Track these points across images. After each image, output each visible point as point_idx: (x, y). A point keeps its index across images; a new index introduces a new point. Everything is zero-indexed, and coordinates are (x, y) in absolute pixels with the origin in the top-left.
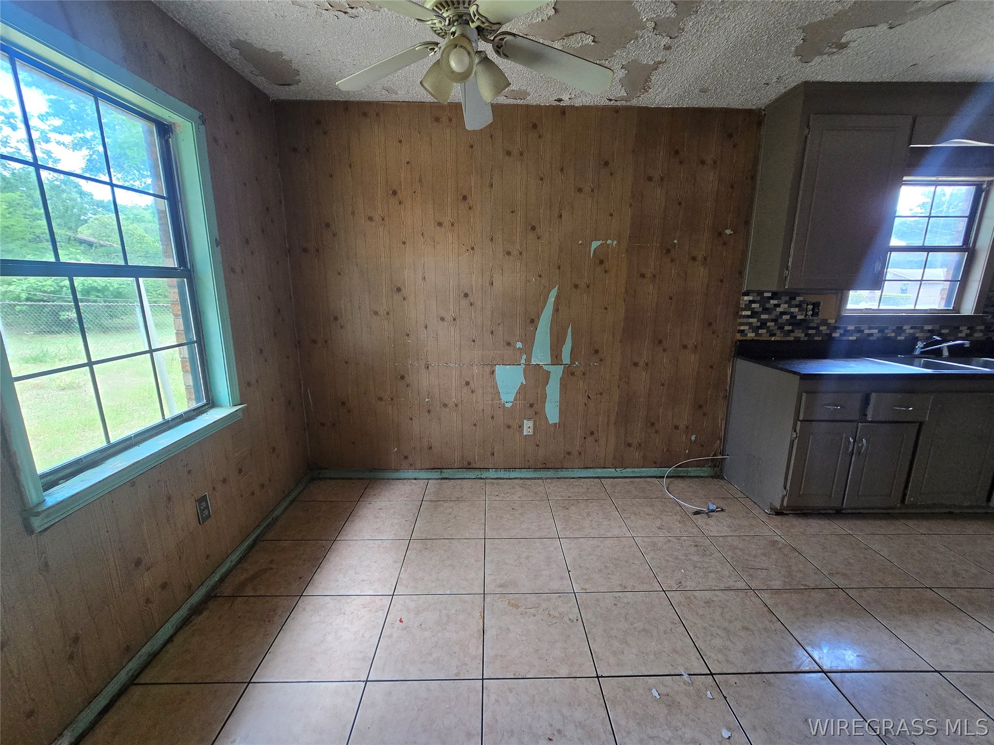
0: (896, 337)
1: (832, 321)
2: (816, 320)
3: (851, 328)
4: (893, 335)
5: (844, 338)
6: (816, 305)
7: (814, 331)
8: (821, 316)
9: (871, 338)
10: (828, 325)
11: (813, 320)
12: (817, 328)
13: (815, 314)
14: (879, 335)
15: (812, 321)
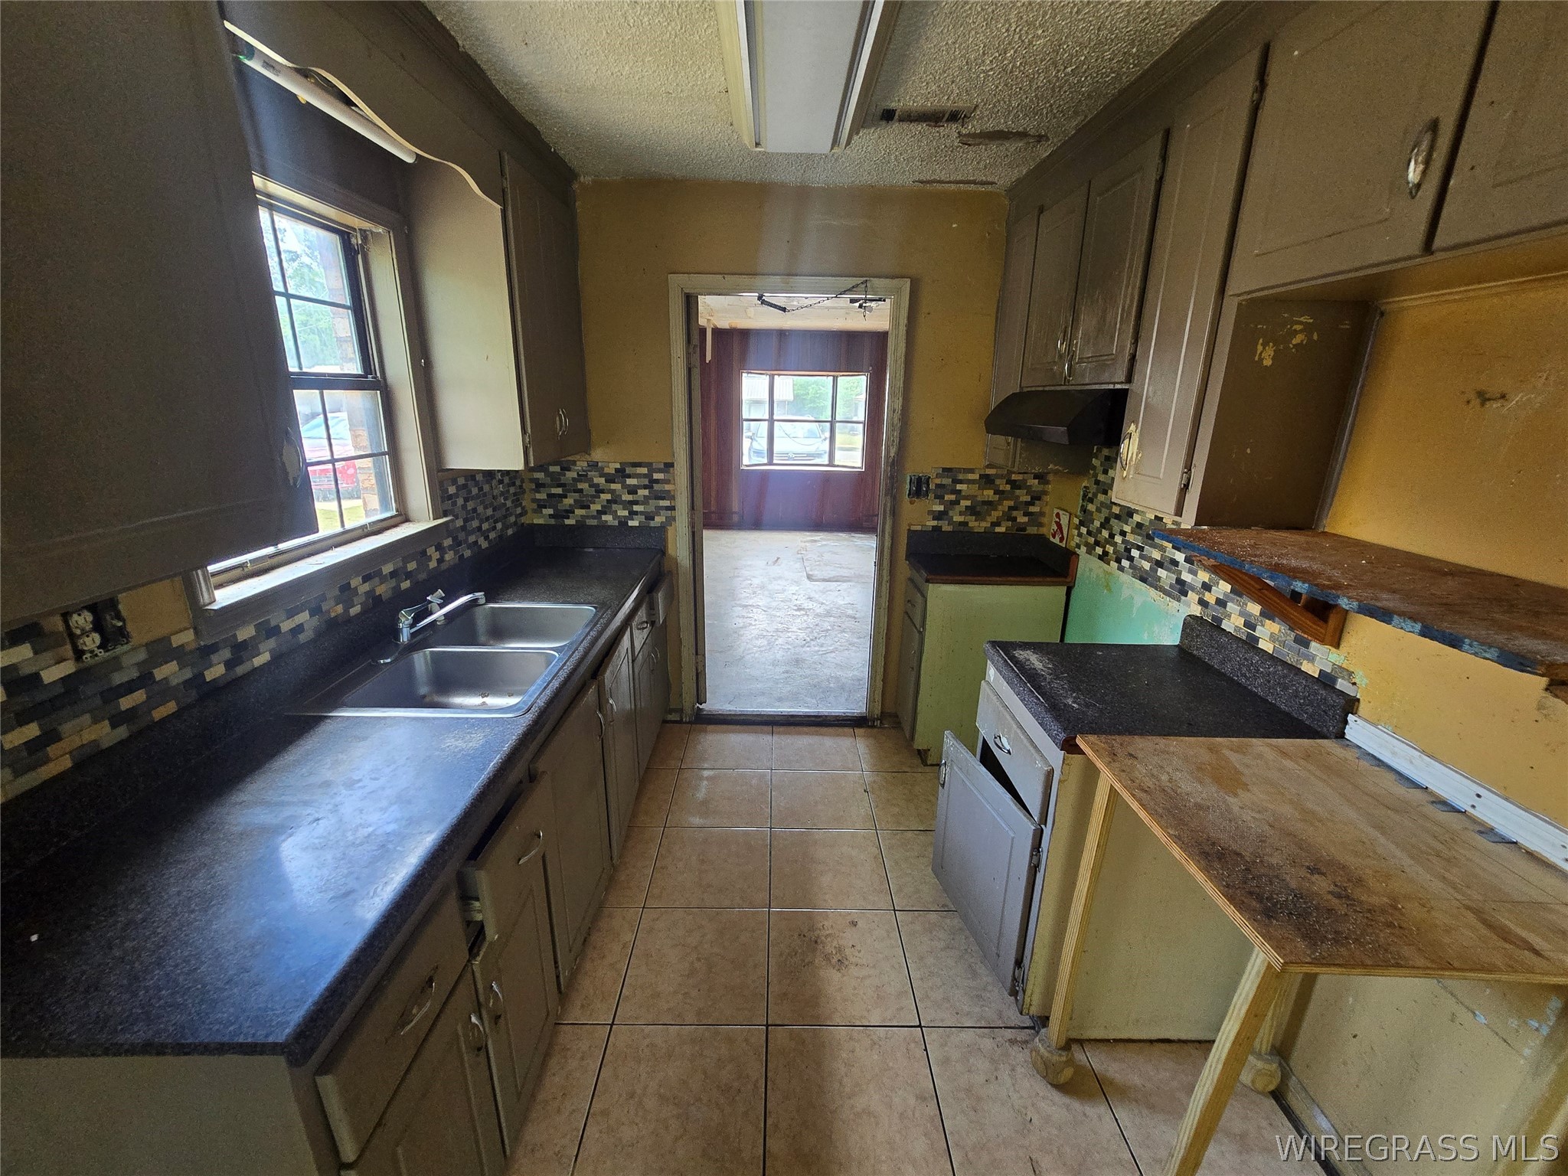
0: (346, 611)
1: (186, 638)
2: (131, 658)
3: (245, 633)
4: (340, 609)
5: (240, 670)
6: (103, 611)
7: (139, 696)
8: (139, 633)
9: (303, 638)
10: (179, 654)
11: (116, 658)
12: (145, 679)
13: (112, 636)
14: (315, 621)
15: (115, 664)
